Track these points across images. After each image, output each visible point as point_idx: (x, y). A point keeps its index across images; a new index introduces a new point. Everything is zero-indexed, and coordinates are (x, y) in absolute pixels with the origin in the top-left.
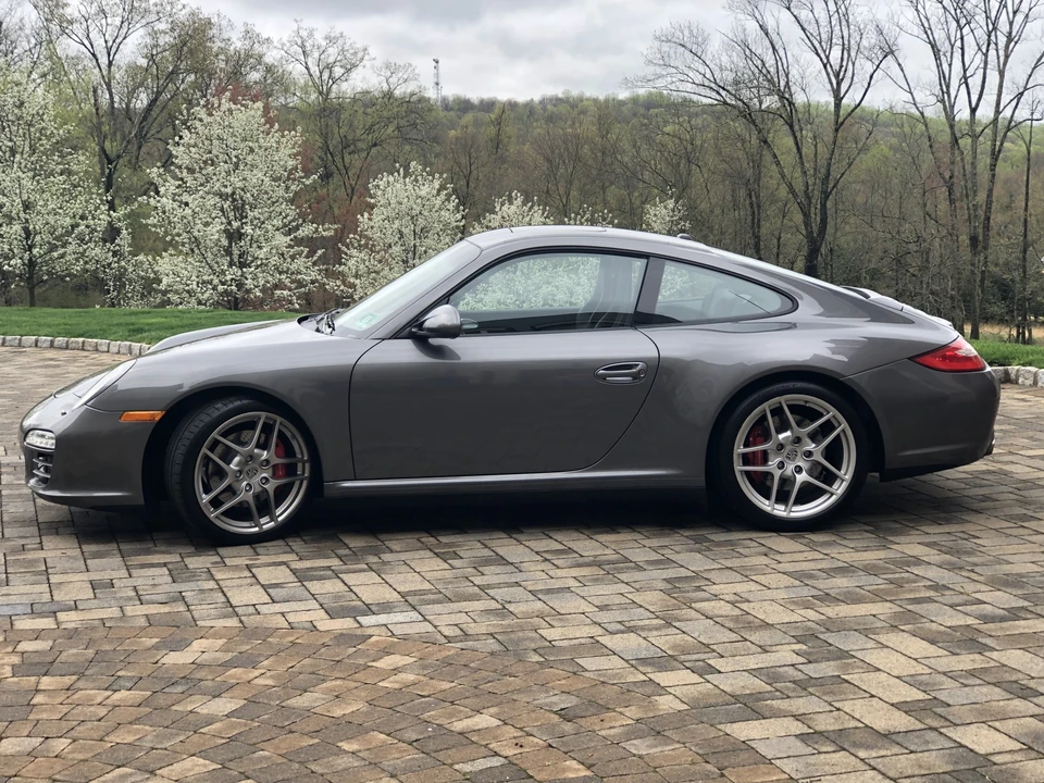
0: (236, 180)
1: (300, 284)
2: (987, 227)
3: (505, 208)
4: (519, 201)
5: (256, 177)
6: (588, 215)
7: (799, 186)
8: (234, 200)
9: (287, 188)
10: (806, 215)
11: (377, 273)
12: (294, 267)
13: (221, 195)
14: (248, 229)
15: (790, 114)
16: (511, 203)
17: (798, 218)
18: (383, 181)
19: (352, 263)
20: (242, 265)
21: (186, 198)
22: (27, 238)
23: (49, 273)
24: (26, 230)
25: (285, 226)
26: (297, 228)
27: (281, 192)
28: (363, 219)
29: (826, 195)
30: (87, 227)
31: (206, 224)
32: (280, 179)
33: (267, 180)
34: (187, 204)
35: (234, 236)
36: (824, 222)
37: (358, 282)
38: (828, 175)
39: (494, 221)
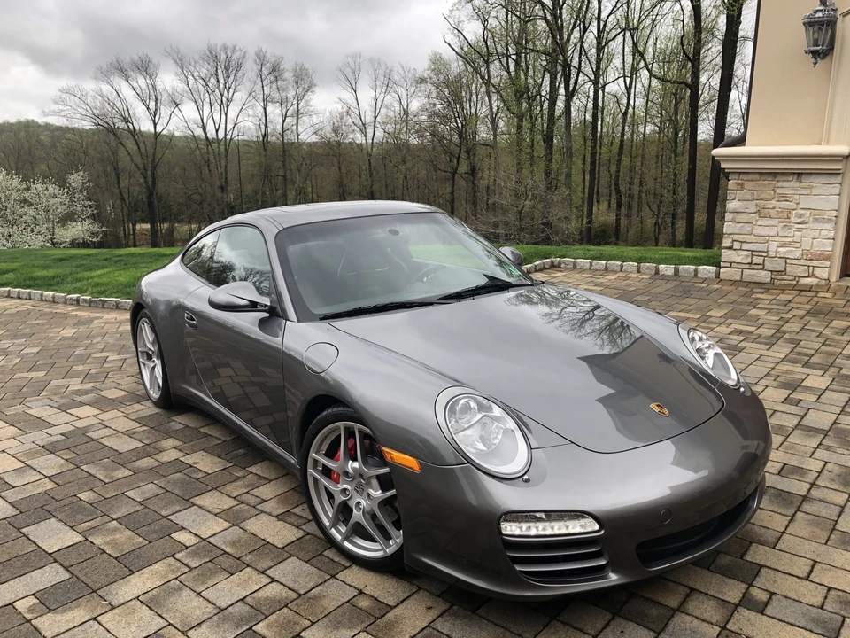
2: (226, 181)
4: (3, 173)
7: (141, 166)
10: (145, 178)
15: (134, 133)
17: (142, 180)
29: (154, 168)
36: (154, 181)
38: (154, 160)
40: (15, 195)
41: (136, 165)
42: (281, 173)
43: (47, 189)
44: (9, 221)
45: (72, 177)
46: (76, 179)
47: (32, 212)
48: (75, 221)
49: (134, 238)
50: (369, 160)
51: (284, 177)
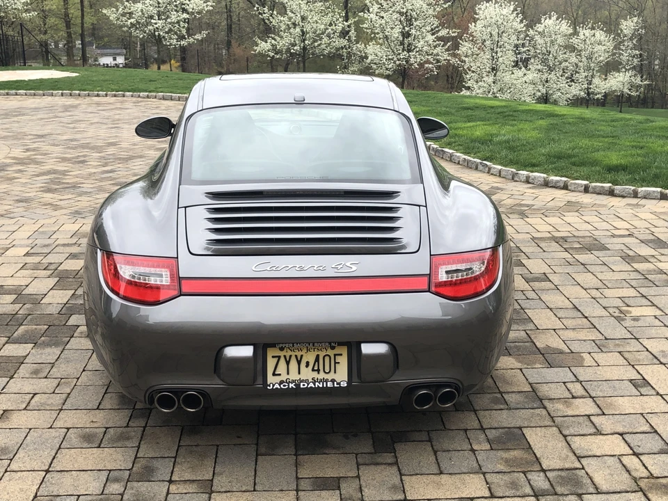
0: (408, 5)
1: (438, 61)
3: (548, 20)
4: (554, 18)
6: (590, 25)
8: (407, 16)
9: (435, 9)
11: (477, 55)
13: (401, 14)
14: (413, 31)
16: (550, 18)
18: (484, 5)
20: (409, 51)
21: (382, 14)
22: (303, 35)
23: (313, 54)
24: (302, 31)
25: (432, 29)
26: (438, 31)
27: (431, 12)
28: (472, 26)
30: (332, 30)
31: (392, 28)
32: (431, 4)
34: (383, 17)
35: (406, 35)
37: (467, 59)
39: (540, 28)
40: (560, 40)
44: (549, 66)
45: (625, 23)
46: (629, 25)
48: (619, 72)
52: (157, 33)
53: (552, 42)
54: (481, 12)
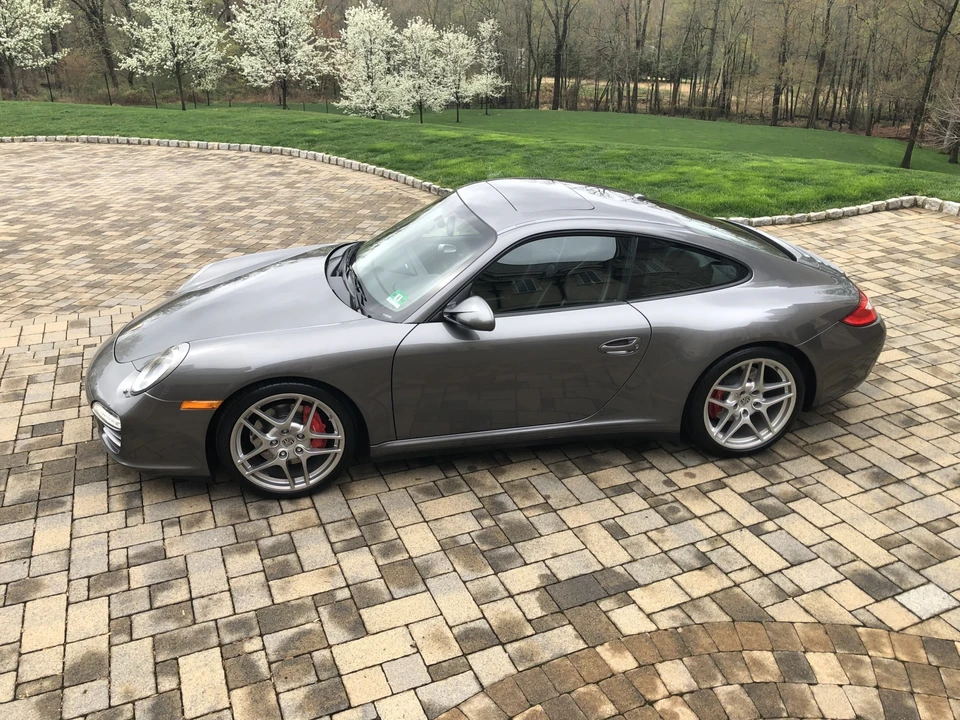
0: (280, 13)
1: (319, 72)
2: (644, 34)
3: (414, 24)
4: (421, 21)
5: (292, 12)
7: (553, 13)
8: (280, 25)
9: (308, 17)
10: (556, 27)
11: (352, 63)
12: (314, 62)
13: (272, 22)
14: (289, 42)
16: (416, 22)
17: (553, 29)
18: (352, 11)
19: (338, 57)
20: (287, 62)
22: (174, 49)
23: (188, 69)
24: (173, 44)
25: (309, 38)
26: (315, 40)
27: (304, 19)
28: (342, 32)
29: (567, 16)
32: (304, 12)
33: (298, 14)
35: (282, 45)
36: (565, 31)
38: (568, 6)
39: (407, 32)
40: (428, 45)
41: (549, 12)
42: (711, 25)
43: (457, 38)
44: (420, 72)
45: (482, 25)
46: (486, 28)
47: (441, 64)
48: (481, 74)
49: (538, 94)
50: (829, 11)
51: (713, 30)
52: (7, 53)
53: (420, 47)
54: (351, 18)
